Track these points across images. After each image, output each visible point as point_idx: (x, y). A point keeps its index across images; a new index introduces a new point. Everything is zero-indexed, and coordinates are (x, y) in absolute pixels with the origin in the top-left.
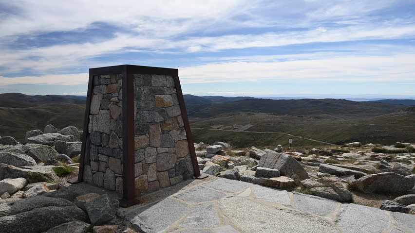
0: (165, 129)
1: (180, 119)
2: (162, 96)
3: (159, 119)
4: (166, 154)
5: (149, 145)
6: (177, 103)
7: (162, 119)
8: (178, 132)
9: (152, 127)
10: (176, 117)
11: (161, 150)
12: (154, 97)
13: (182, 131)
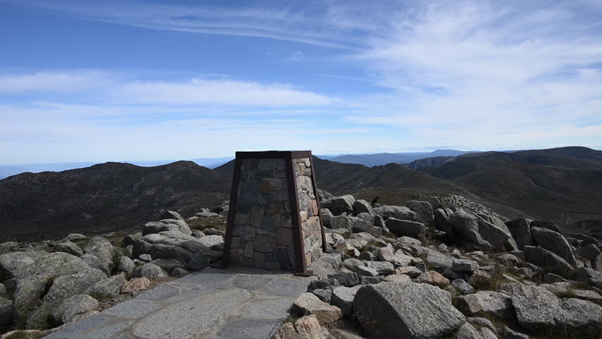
0: (268, 212)
1: (287, 204)
2: (270, 179)
3: (262, 201)
4: (265, 237)
5: (250, 224)
6: (286, 187)
7: (265, 202)
8: (283, 218)
9: (253, 208)
10: (283, 203)
11: (260, 231)
12: (260, 180)
13: (287, 217)
